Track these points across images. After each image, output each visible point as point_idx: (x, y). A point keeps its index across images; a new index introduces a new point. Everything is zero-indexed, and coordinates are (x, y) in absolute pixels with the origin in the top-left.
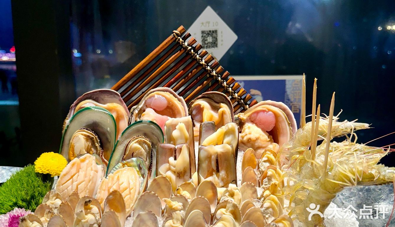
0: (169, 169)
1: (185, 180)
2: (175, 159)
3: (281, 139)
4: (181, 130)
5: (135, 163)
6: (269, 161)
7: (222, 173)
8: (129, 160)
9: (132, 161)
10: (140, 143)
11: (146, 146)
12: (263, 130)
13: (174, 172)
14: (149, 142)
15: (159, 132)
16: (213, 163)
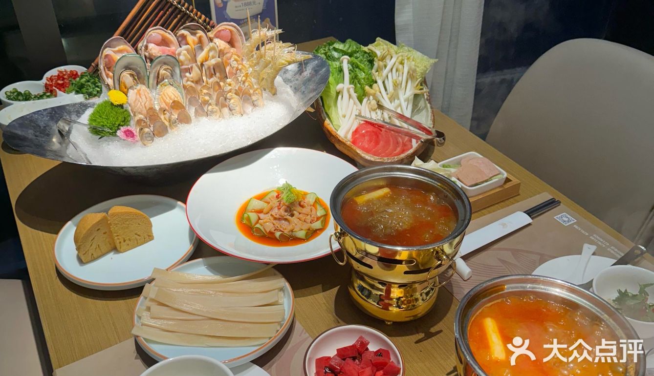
0: (188, 80)
1: (201, 85)
2: (190, 74)
3: (236, 44)
4: (184, 55)
5: (168, 83)
6: (236, 60)
7: (218, 74)
8: (163, 82)
9: (166, 82)
10: (165, 70)
11: (169, 71)
12: (225, 41)
13: (192, 82)
14: (170, 68)
15: (174, 60)
16: (212, 71)
